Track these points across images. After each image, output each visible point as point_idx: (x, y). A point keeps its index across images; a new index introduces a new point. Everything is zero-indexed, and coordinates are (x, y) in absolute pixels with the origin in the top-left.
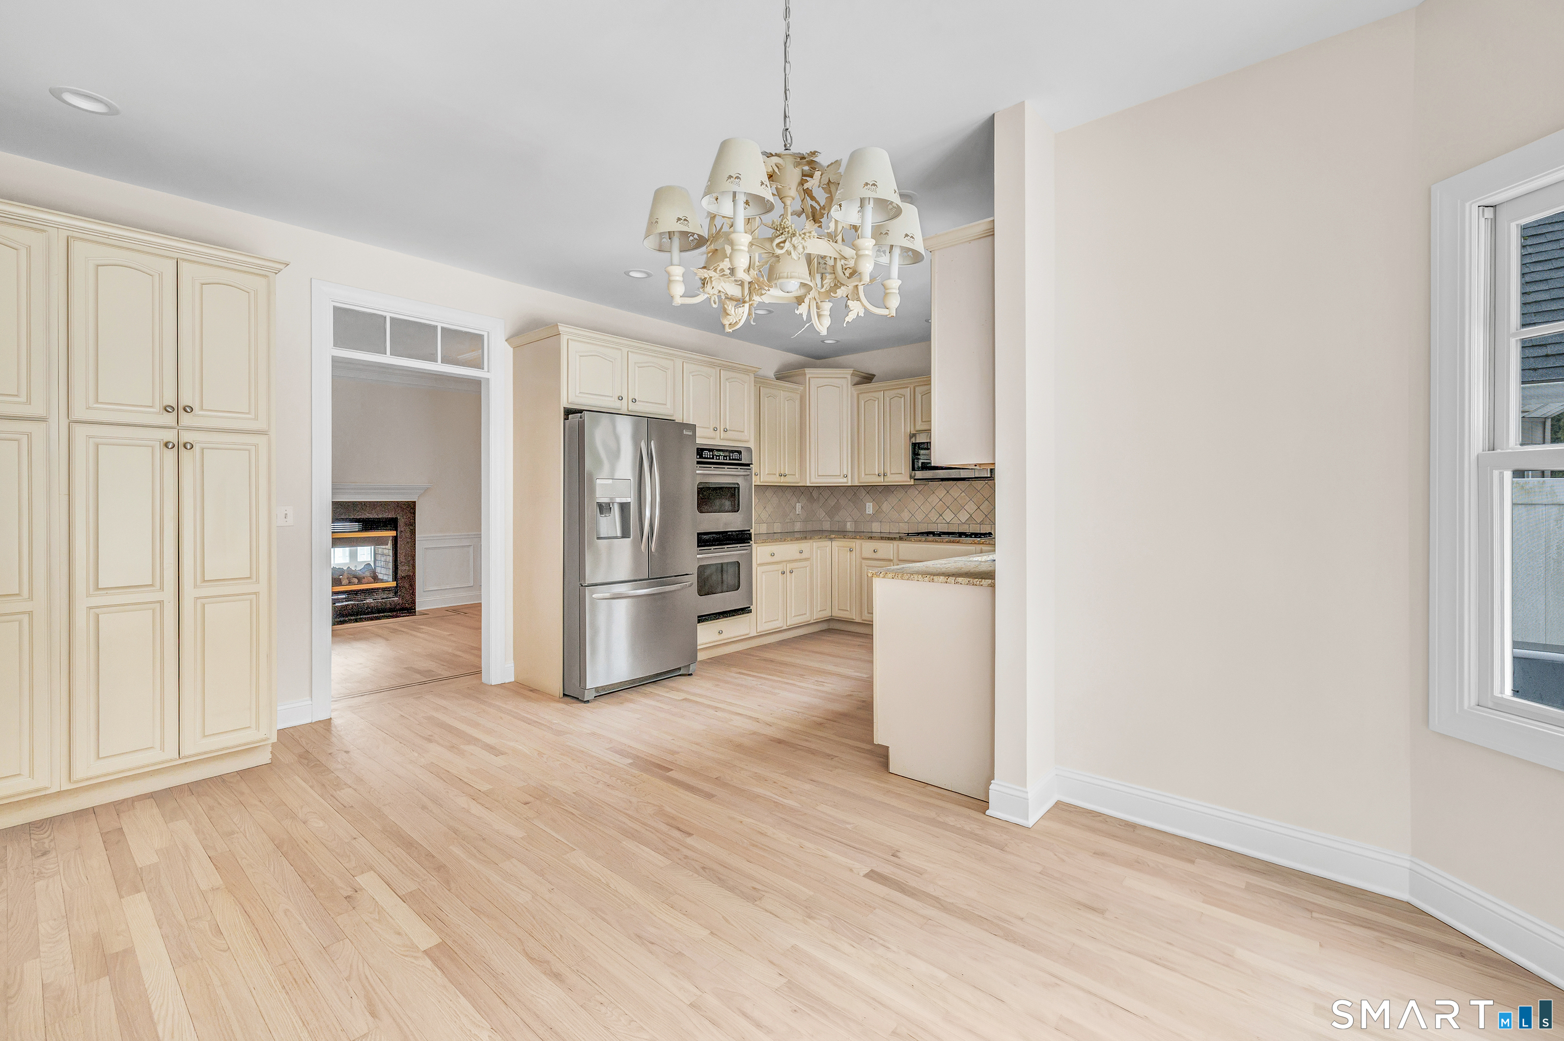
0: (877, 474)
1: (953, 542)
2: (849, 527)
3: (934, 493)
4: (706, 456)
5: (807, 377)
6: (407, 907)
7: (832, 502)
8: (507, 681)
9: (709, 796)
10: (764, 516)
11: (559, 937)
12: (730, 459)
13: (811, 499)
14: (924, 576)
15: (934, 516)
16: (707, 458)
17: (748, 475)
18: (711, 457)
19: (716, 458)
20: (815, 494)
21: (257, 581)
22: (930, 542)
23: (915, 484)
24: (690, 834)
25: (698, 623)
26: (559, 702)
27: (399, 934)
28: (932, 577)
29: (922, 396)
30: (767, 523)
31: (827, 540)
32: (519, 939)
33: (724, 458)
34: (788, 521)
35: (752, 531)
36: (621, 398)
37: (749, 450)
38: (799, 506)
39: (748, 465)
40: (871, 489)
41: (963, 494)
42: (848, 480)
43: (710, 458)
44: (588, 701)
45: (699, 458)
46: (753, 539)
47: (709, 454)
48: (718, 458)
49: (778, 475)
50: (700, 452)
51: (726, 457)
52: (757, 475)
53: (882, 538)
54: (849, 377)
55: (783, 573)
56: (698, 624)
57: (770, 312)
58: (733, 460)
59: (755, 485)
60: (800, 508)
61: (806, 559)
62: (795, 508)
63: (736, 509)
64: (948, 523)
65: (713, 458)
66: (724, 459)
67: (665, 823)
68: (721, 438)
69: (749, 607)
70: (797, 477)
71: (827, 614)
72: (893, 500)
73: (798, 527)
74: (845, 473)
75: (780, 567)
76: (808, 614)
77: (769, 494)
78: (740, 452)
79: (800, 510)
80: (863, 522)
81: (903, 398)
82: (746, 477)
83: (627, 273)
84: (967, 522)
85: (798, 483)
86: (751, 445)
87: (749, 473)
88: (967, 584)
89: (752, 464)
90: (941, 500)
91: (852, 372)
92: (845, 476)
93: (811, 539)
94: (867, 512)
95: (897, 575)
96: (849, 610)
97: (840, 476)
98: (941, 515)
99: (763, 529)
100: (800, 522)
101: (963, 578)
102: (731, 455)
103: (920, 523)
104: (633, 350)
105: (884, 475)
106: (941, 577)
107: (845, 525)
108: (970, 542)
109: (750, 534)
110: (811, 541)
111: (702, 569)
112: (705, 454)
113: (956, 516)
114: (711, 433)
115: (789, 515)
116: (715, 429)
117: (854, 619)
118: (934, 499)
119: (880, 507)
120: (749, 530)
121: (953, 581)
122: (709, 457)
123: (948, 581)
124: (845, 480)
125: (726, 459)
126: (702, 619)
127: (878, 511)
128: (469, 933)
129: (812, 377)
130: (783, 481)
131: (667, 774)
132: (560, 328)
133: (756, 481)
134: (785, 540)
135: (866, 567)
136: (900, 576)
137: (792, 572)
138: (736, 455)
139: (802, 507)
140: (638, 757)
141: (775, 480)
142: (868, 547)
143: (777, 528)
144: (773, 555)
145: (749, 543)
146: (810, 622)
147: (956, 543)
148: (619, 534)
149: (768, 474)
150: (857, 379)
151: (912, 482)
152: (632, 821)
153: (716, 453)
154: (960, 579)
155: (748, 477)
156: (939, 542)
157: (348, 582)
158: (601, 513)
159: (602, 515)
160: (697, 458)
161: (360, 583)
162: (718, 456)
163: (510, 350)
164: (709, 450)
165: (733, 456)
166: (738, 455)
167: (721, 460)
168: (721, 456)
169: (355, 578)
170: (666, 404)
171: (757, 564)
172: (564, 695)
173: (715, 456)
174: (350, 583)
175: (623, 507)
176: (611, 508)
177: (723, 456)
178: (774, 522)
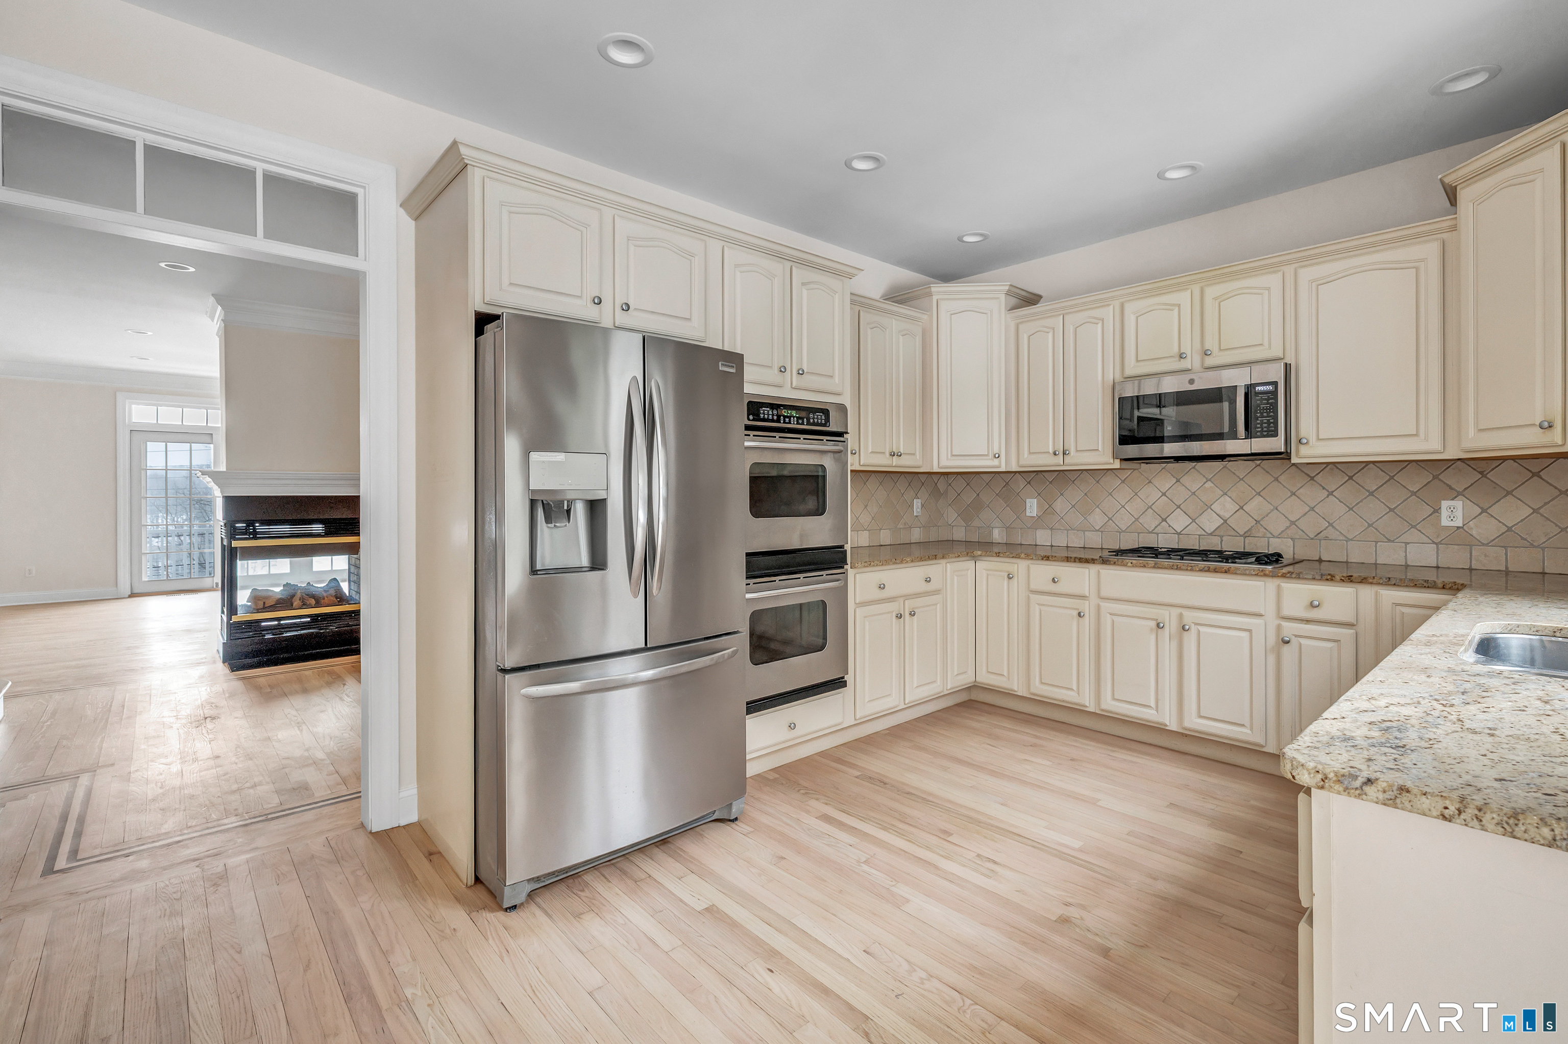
0: (1051, 451)
1: (1216, 571)
2: (997, 537)
3: (1150, 482)
4: (766, 416)
5: (935, 298)
7: (969, 497)
8: (402, 824)
10: (865, 519)
12: (809, 423)
13: (936, 493)
15: (1150, 522)
16: (766, 420)
17: (840, 452)
18: (775, 418)
19: (784, 420)
20: (942, 485)
22: (1165, 568)
23: (1122, 467)
25: (749, 712)
29: (1137, 318)
30: (869, 530)
31: (968, 558)
33: (797, 421)
34: (901, 527)
35: (848, 547)
36: (598, 301)
37: (842, 408)
38: (917, 503)
39: (840, 434)
40: (1034, 477)
41: (1209, 484)
42: (1000, 462)
43: (773, 421)
44: (514, 907)
45: (752, 420)
46: (849, 561)
47: (770, 413)
48: (787, 420)
49: (888, 454)
50: (754, 408)
51: (802, 419)
52: (855, 454)
53: (1068, 559)
54: (1003, 297)
55: (899, 616)
56: (748, 717)
58: (814, 424)
59: (852, 471)
60: (920, 507)
61: (936, 592)
62: (911, 506)
63: (820, 511)
64: (1179, 534)
65: (778, 421)
66: (798, 423)
68: (794, 385)
69: (843, 678)
70: (918, 457)
71: (967, 679)
72: (1074, 494)
73: (916, 535)
74: (996, 450)
75: (894, 607)
76: (938, 681)
77: (872, 483)
78: (826, 412)
79: (919, 510)
80: (1021, 529)
81: (1100, 326)
82: (837, 455)
84: (1217, 533)
85: (918, 467)
86: (846, 400)
87: (842, 448)
89: (847, 433)
90: (1164, 494)
91: (1007, 288)
92: (997, 456)
93: (943, 557)
94: (1028, 514)
96: (1005, 674)
97: (987, 455)
98: (1164, 520)
99: (863, 539)
100: (920, 528)
102: (811, 415)
103: (1124, 532)
105: (1064, 454)
107: (991, 533)
108: (1254, 573)
109: (844, 552)
110: (943, 561)
111: (756, 617)
112: (764, 414)
113: (1194, 521)
114: (772, 375)
115: (903, 517)
116: (783, 370)
117: (1015, 691)
118: (1151, 494)
119: (1050, 506)
120: (842, 547)
122: (770, 417)
124: (996, 462)
125: (803, 424)
126: (755, 706)
127: (1047, 511)
129: (940, 299)
130: (896, 464)
132: (464, 151)
133: (853, 463)
134: (902, 562)
135: (1037, 607)
137: (914, 614)
138: (820, 417)
139: (923, 506)
141: (883, 462)
142: (1042, 572)
143: (885, 537)
144: (882, 587)
145: (842, 567)
146: (942, 694)
147: (1221, 572)
148: (585, 561)
149: (872, 452)
150: (1013, 301)
151: (1117, 464)
153: (784, 412)
155: (840, 456)
156: (1182, 570)
157: (301, 604)
158: (548, 520)
159: (552, 525)
160: (749, 419)
161: (318, 604)
162: (787, 417)
163: (409, 225)
164: (773, 406)
165: (814, 418)
166: (823, 417)
167: (794, 424)
168: (794, 417)
169: (311, 598)
170: (689, 319)
171: (855, 603)
172: (477, 880)
173: (782, 417)
174: (304, 605)
175: (596, 508)
176: (568, 511)
177: (797, 417)
178: (881, 529)
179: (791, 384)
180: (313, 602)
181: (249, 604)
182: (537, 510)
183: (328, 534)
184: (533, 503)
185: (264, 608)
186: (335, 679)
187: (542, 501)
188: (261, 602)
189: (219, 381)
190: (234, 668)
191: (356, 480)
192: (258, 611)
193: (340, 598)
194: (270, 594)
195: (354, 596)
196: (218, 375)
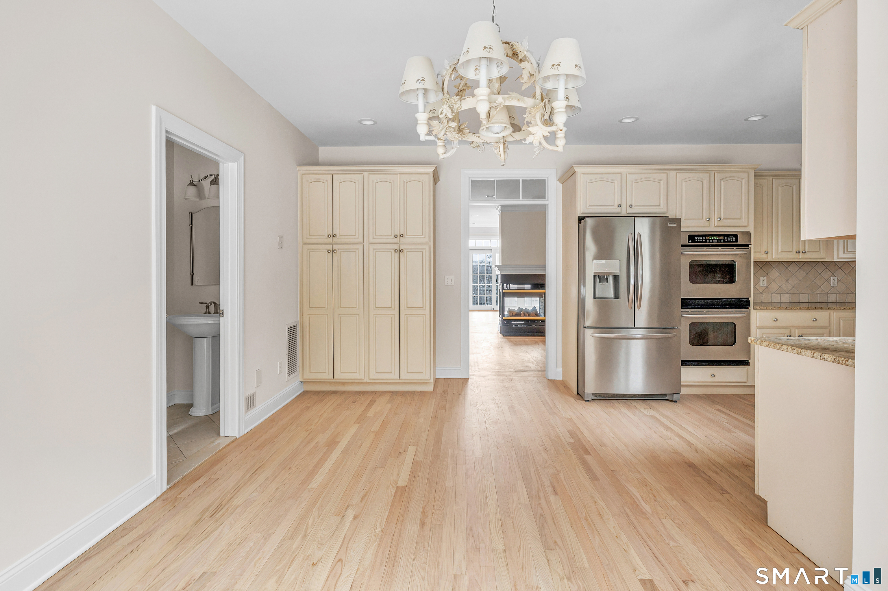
4: (699, 240)
6: (411, 466)
8: (557, 379)
9: (594, 478)
11: (442, 508)
12: (724, 241)
14: (793, 348)
16: (700, 242)
18: (704, 241)
19: (710, 242)
21: (425, 310)
24: (556, 494)
26: (572, 397)
27: (398, 475)
28: (799, 350)
32: (429, 500)
34: (819, 292)
35: (751, 299)
36: (620, 206)
37: (748, 234)
39: (746, 245)
43: (702, 242)
44: (588, 401)
45: (691, 243)
46: (752, 305)
47: (701, 239)
49: (794, 252)
50: (691, 238)
51: (721, 240)
52: (756, 253)
56: (681, 366)
57: (765, 116)
58: (728, 242)
60: (836, 281)
65: (706, 242)
66: (718, 242)
67: (550, 481)
68: (716, 225)
69: (747, 360)
70: (822, 253)
75: (786, 331)
78: (736, 236)
82: (743, 255)
83: (620, 121)
85: (823, 259)
86: (750, 230)
87: (746, 252)
88: (833, 362)
89: (750, 244)
95: (770, 344)
100: (836, 294)
101: (829, 355)
102: (726, 238)
104: (630, 172)
106: (808, 351)
109: (749, 302)
110: (830, 311)
111: (695, 326)
112: (697, 239)
114: (704, 221)
116: (708, 219)
120: (747, 298)
121: (819, 356)
122: (701, 241)
123: (815, 356)
125: (721, 242)
128: (417, 488)
130: (801, 257)
131: (585, 456)
132: (575, 168)
133: (755, 258)
134: (792, 309)
136: (772, 345)
138: (732, 238)
140: (579, 440)
141: (790, 256)
144: (775, 320)
145: (748, 308)
148: (612, 296)
149: (781, 252)
152: (535, 473)
153: (710, 238)
154: (826, 356)
155: (746, 255)
157: (524, 315)
158: (600, 282)
159: (601, 284)
160: (689, 242)
161: (529, 316)
162: (711, 240)
163: (560, 185)
164: (702, 236)
165: (728, 239)
166: (734, 238)
167: (715, 242)
168: (715, 239)
169: (527, 313)
170: (659, 206)
171: (756, 326)
172: (578, 394)
173: (708, 240)
174: (525, 316)
175: (616, 278)
176: (607, 279)
177: (717, 239)
178: (800, 293)
179: (714, 225)
180: (528, 315)
181: (508, 314)
182: (596, 279)
183: (532, 289)
184: (595, 277)
185: (512, 316)
186: (536, 343)
187: (598, 276)
188: (512, 313)
189: (498, 229)
190: (504, 336)
191: (544, 267)
192: (510, 316)
193: (537, 315)
194: (514, 311)
195: (541, 314)
196: (498, 226)
